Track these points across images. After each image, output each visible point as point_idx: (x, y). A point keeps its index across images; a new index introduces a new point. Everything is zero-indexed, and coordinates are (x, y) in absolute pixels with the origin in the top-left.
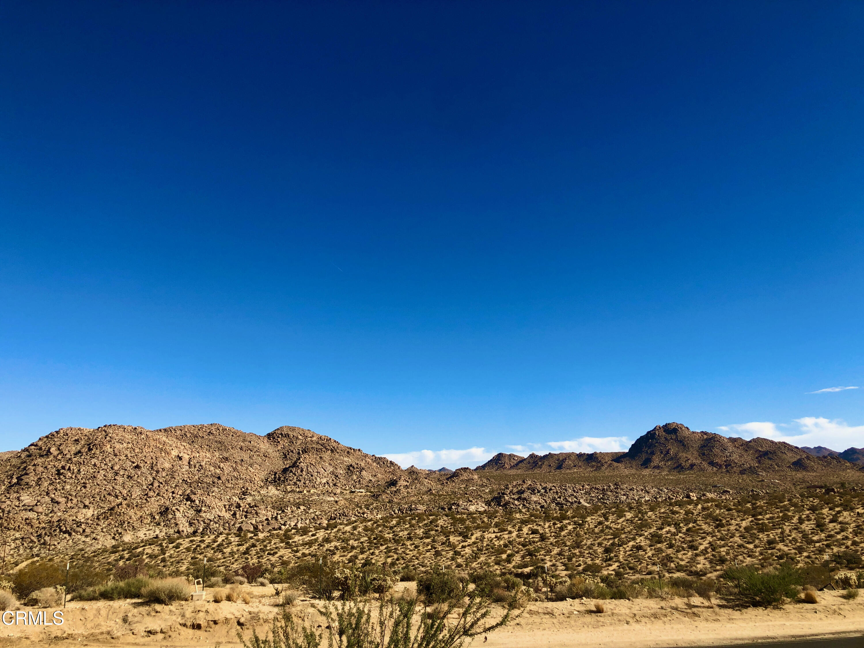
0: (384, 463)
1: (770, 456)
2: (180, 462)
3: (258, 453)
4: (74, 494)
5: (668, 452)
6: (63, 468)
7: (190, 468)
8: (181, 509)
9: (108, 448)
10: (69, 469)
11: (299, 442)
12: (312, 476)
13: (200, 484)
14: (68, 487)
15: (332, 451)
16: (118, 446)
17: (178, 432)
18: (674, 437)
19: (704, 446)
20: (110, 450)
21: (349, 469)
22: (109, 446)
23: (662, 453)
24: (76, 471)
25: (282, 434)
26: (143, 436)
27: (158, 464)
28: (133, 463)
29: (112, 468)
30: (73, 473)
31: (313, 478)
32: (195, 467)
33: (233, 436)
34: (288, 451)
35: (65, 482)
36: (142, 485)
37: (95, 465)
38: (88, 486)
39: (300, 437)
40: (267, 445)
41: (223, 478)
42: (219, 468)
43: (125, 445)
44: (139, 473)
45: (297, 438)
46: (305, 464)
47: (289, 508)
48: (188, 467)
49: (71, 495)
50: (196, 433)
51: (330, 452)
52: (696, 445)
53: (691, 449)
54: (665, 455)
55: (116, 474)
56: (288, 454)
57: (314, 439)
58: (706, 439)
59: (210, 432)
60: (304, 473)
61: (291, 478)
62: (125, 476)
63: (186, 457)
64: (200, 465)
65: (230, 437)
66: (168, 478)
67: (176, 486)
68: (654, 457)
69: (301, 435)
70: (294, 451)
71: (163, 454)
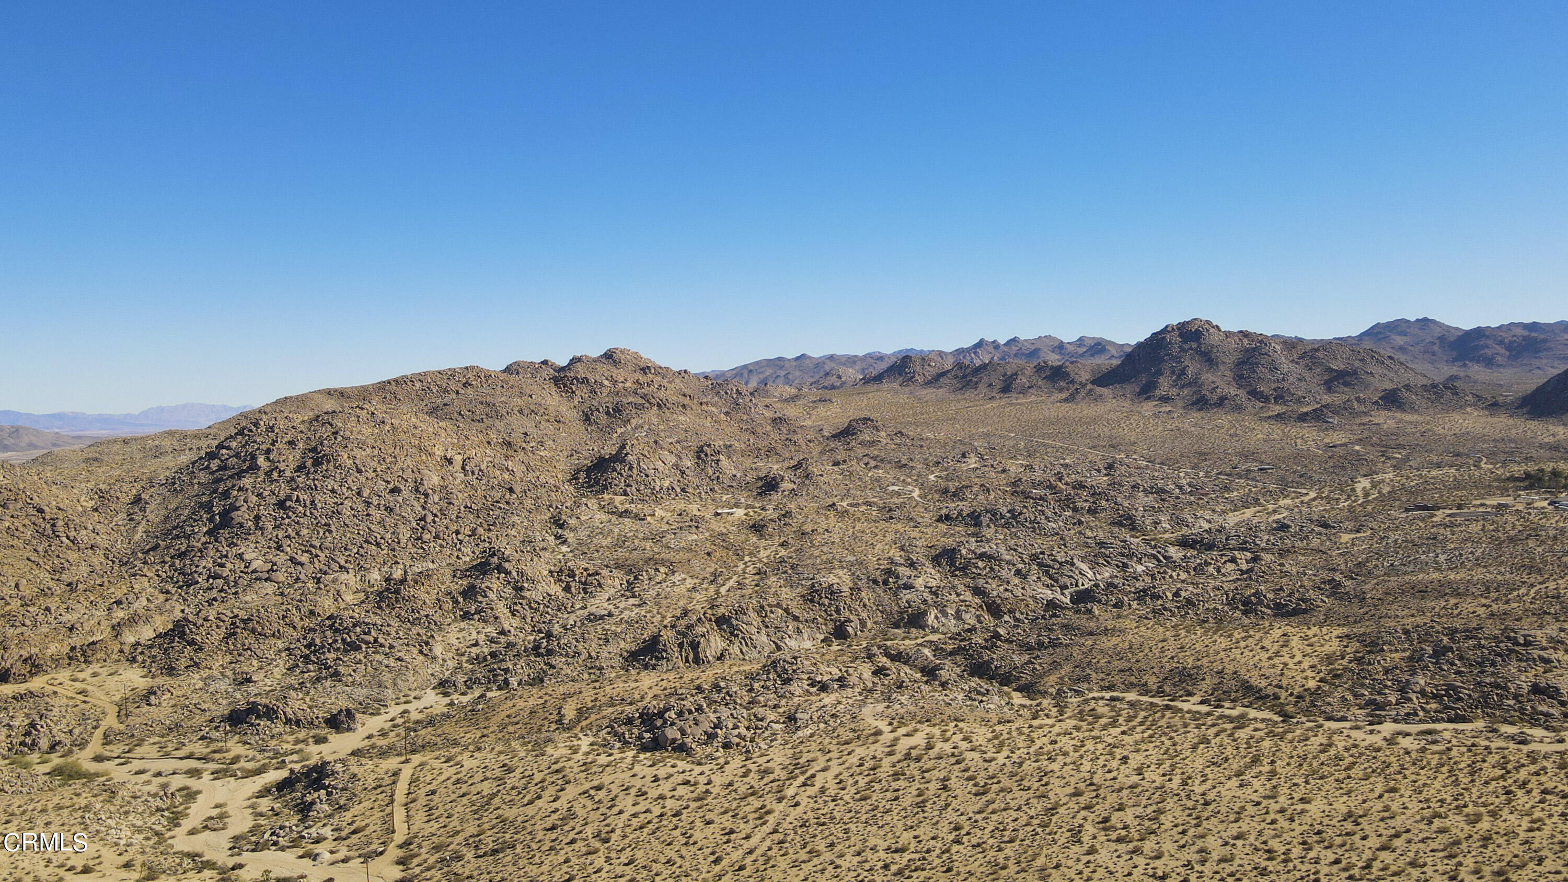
0: (726, 393)
1: (1348, 379)
2: (450, 468)
3: (546, 417)
4: (318, 545)
5: (1183, 372)
6: (289, 498)
7: (465, 475)
8: (495, 587)
9: (344, 458)
10: (298, 500)
11: (605, 391)
12: (647, 476)
13: (491, 513)
14: (304, 532)
15: (659, 405)
16: (358, 453)
17: (418, 385)
18: (1194, 345)
19: (1243, 362)
20: (349, 463)
21: (699, 458)
22: (346, 456)
23: (1173, 373)
24: (308, 503)
25: (576, 378)
26: (387, 428)
27: (425, 482)
28: (388, 482)
29: (359, 494)
30: (305, 506)
31: (650, 479)
32: (473, 473)
33: (503, 387)
34: (591, 409)
35: (298, 523)
36: (409, 521)
37: (333, 491)
38: (333, 528)
39: (606, 383)
40: (557, 397)
41: (517, 489)
42: (507, 469)
43: (369, 451)
44: (400, 499)
45: (602, 384)
46: (635, 457)
47: (644, 573)
48: (462, 475)
49: (314, 547)
50: (445, 385)
51: (656, 408)
52: (1230, 360)
53: (1221, 367)
54: (1179, 377)
55: (368, 504)
56: (592, 414)
57: (628, 384)
58: (1247, 350)
59: (467, 382)
60: (635, 471)
61: (616, 482)
62: (382, 508)
63: (458, 459)
64: (480, 470)
65: (499, 389)
66: (443, 504)
67: (458, 517)
68: (1161, 380)
69: (607, 379)
70: (601, 410)
71: (424, 457)
